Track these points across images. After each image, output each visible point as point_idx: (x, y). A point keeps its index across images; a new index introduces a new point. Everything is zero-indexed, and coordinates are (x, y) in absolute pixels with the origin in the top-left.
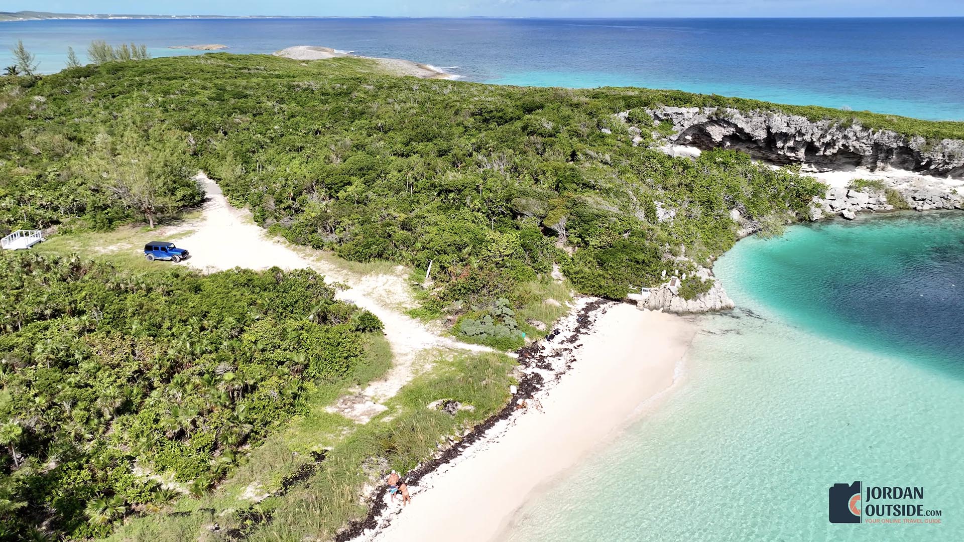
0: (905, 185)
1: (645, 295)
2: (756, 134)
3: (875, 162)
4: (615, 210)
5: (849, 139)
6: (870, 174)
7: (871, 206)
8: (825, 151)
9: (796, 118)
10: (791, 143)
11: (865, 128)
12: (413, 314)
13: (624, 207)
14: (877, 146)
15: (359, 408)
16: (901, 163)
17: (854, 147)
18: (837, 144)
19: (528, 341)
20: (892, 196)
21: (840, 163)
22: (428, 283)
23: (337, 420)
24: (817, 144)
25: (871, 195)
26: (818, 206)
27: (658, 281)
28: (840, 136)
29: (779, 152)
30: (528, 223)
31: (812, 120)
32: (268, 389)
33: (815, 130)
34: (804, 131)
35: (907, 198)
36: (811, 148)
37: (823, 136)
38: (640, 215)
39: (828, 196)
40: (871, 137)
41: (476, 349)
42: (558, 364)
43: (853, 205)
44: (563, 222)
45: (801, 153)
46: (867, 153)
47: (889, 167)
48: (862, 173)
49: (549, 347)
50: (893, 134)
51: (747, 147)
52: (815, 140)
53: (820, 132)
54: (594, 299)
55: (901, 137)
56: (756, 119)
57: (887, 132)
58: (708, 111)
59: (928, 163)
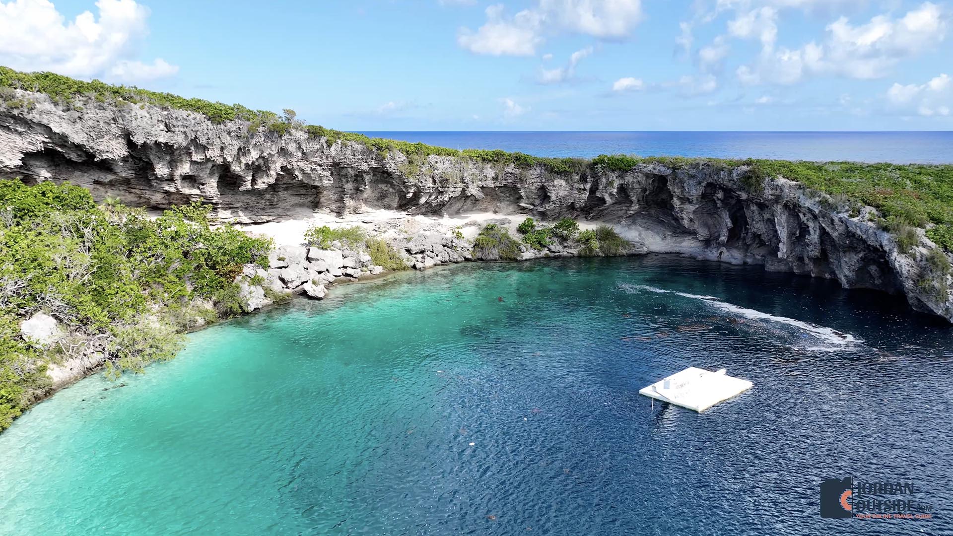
0: (391, 233)
2: (101, 148)
3: (341, 200)
5: (291, 155)
6: (338, 220)
7: (349, 271)
8: (254, 181)
9: (182, 113)
10: (185, 168)
14: (337, 168)
16: (378, 199)
17: (302, 170)
18: (272, 167)
20: (377, 251)
21: (287, 205)
24: (236, 168)
25: (346, 253)
26: (256, 281)
28: (274, 150)
29: (167, 188)
31: (215, 120)
33: (227, 139)
34: (203, 140)
35: (399, 252)
36: (227, 177)
37: (242, 151)
39: (273, 262)
40: (326, 152)
43: (320, 273)
45: (211, 187)
46: (326, 182)
47: (364, 208)
48: (324, 219)
50: (359, 147)
51: (96, 182)
52: (229, 159)
53: (237, 144)
55: (371, 152)
56: (93, 115)
57: (349, 143)
59: (417, 195)
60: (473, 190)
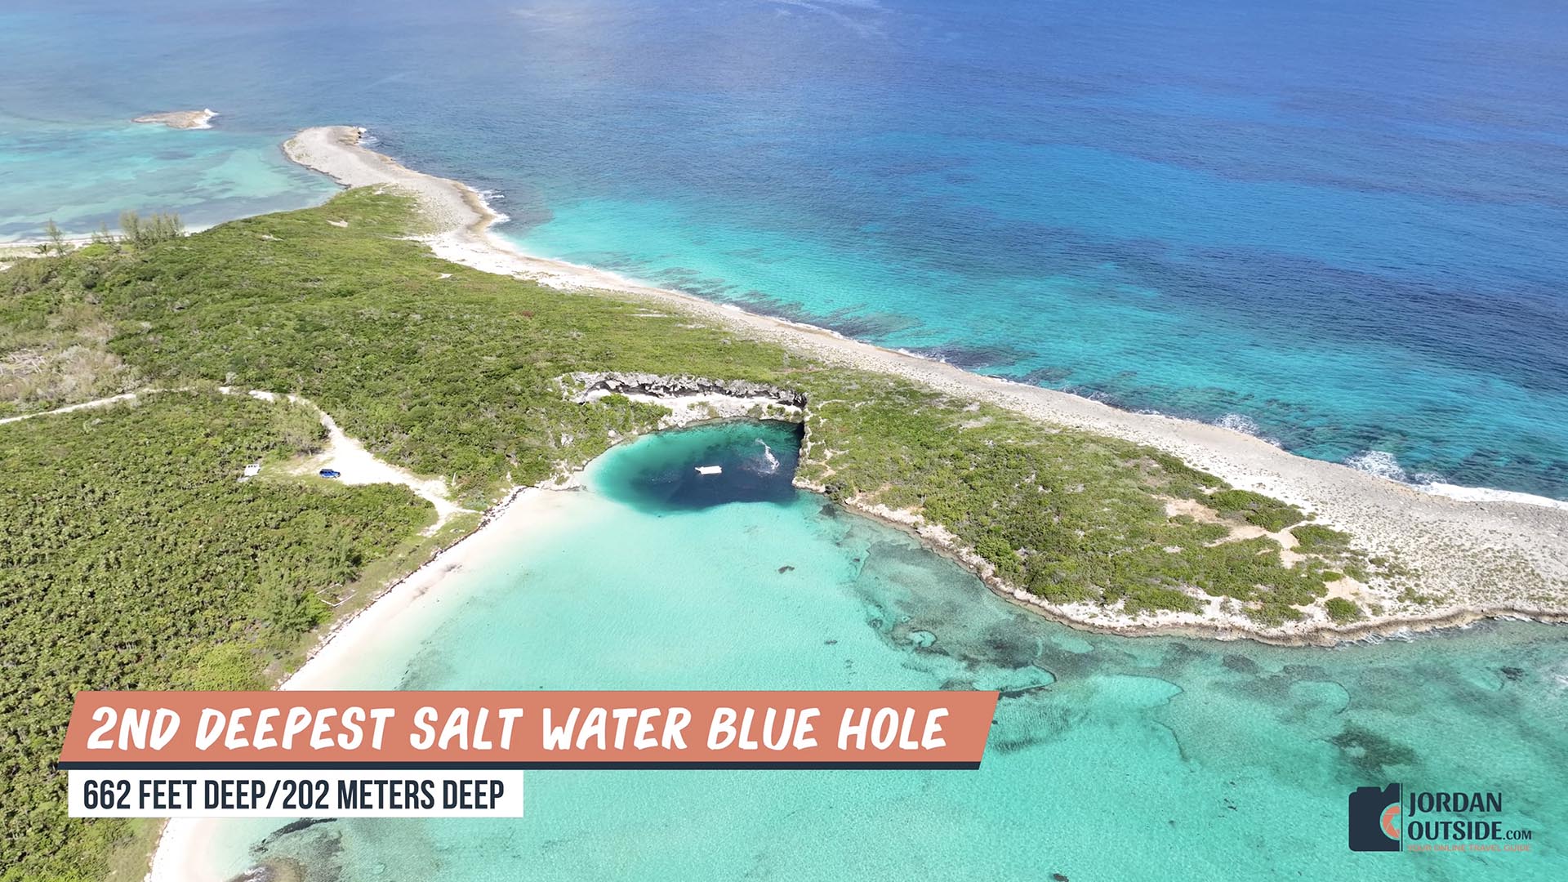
0: (719, 404)
1: (542, 483)
2: (631, 385)
3: (701, 393)
4: (538, 443)
5: (684, 383)
6: (703, 398)
7: (697, 418)
8: (673, 389)
10: (653, 387)
11: (689, 378)
12: (447, 498)
13: (543, 442)
14: (699, 385)
15: (428, 533)
16: (717, 392)
17: (688, 387)
18: (678, 385)
19: (489, 507)
20: (712, 411)
21: (687, 392)
22: (453, 484)
23: (422, 537)
24: (667, 386)
25: (700, 410)
26: (664, 422)
27: (549, 478)
29: (649, 391)
30: (498, 451)
31: (660, 376)
32: (400, 528)
34: (656, 382)
35: (719, 411)
36: (666, 389)
38: (552, 444)
39: (673, 414)
41: (469, 511)
42: (497, 515)
43: (686, 418)
44: (514, 451)
45: (661, 391)
46: (694, 389)
47: (709, 395)
48: (698, 398)
49: (496, 508)
52: (665, 385)
54: (522, 487)
55: (710, 381)
56: (630, 378)
58: (604, 375)
59: (730, 393)
60: (751, 392)
